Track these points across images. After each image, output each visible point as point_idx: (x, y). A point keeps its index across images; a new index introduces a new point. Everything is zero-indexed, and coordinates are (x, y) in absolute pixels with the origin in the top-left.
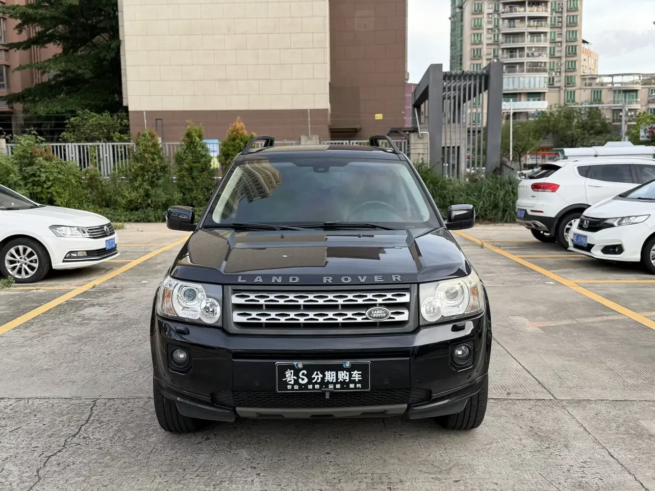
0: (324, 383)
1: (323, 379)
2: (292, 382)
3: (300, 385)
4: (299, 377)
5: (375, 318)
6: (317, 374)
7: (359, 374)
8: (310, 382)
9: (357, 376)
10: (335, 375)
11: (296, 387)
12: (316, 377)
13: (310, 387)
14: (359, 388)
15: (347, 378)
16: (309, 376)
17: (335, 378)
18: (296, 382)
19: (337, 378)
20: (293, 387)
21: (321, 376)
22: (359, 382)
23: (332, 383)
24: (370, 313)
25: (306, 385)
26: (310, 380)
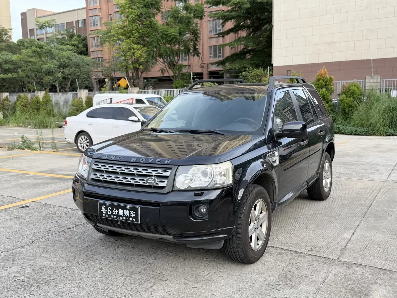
0: (118, 216)
1: (118, 213)
2: (105, 213)
3: (108, 215)
4: (108, 211)
5: (149, 183)
6: (115, 210)
7: (134, 213)
8: (112, 214)
9: (133, 214)
10: (123, 212)
11: (107, 216)
12: (115, 211)
13: (112, 216)
14: (134, 221)
15: (128, 214)
16: (112, 210)
17: (123, 213)
18: (107, 212)
19: (124, 214)
20: (105, 215)
21: (117, 211)
22: (134, 218)
23: (122, 216)
24: (147, 180)
25: (111, 215)
26: (113, 212)
